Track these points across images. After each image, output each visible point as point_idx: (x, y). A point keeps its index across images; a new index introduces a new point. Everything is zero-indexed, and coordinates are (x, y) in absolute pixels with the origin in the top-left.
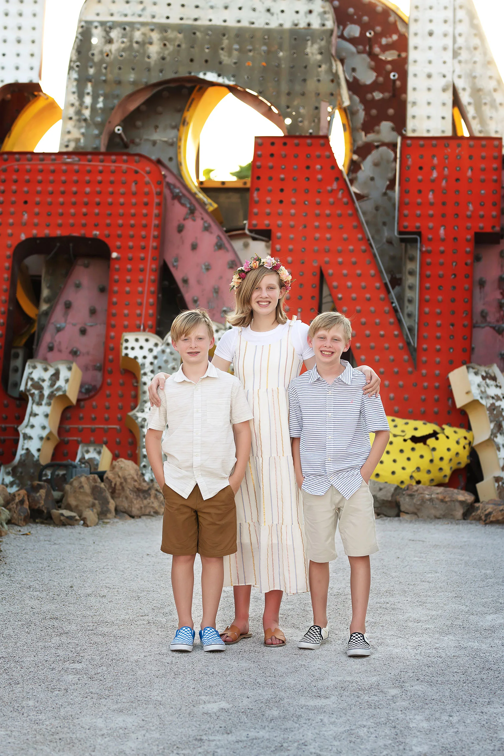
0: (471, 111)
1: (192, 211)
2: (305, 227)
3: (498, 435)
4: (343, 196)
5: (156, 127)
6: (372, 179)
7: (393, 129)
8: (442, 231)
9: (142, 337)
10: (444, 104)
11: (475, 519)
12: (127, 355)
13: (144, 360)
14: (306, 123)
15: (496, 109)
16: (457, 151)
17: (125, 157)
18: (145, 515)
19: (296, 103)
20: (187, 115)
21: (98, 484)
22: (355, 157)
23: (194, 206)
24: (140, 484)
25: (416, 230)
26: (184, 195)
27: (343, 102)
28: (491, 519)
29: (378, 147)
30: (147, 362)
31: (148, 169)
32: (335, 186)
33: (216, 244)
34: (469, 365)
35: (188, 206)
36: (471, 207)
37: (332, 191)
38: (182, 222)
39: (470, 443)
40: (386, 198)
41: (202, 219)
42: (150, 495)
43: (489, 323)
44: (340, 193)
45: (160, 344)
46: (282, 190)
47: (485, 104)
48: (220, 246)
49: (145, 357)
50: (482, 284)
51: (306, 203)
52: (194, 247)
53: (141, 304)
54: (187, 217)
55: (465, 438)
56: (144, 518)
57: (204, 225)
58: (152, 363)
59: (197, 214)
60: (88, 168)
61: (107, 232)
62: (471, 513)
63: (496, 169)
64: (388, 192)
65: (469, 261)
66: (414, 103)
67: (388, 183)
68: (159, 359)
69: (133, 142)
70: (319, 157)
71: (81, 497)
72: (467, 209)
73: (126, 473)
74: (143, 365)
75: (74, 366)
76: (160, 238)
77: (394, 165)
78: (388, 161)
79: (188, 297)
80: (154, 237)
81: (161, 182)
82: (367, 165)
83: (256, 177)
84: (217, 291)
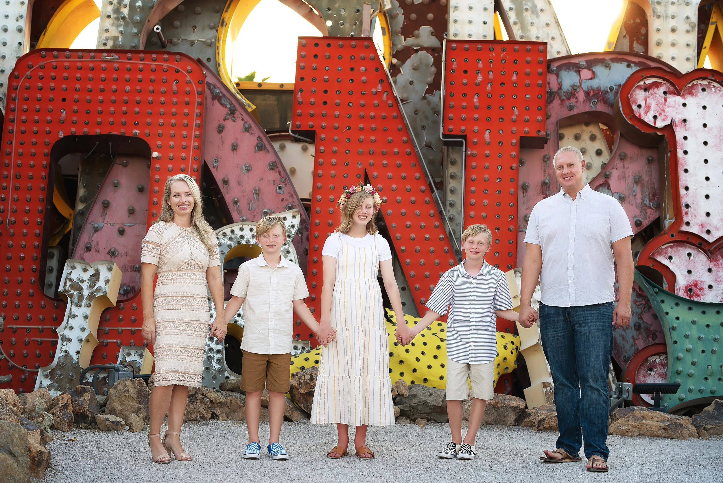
0: (512, 17)
1: (232, 112)
2: (349, 129)
4: (388, 99)
5: (195, 27)
6: (411, 83)
7: (432, 34)
8: (487, 135)
10: (485, 9)
11: (527, 426)
14: (347, 25)
15: (538, 16)
16: (502, 55)
17: (166, 56)
19: (337, 5)
20: (226, 15)
21: (143, 388)
22: (395, 61)
23: (234, 106)
25: (461, 134)
26: (224, 96)
27: (385, 5)
28: (545, 425)
29: (417, 51)
31: (189, 68)
32: (379, 88)
33: (257, 145)
34: (516, 269)
35: (228, 106)
36: (516, 111)
37: (377, 92)
38: (222, 122)
39: (517, 348)
40: (425, 102)
41: (243, 119)
44: (385, 95)
46: (326, 92)
47: (527, 10)
48: (260, 148)
50: (525, 188)
51: (351, 104)
52: (234, 148)
54: (228, 117)
55: (513, 343)
56: (190, 423)
57: (244, 125)
59: (237, 114)
60: (128, 66)
61: (147, 131)
62: (523, 420)
63: (542, 74)
64: (427, 95)
65: (514, 165)
66: (456, 8)
67: (427, 87)
69: (170, 42)
70: (364, 59)
71: (126, 402)
72: (513, 113)
75: (115, 267)
76: (201, 138)
77: (433, 69)
78: (427, 65)
79: (228, 198)
80: (195, 137)
81: (202, 82)
82: (406, 70)
83: (300, 78)
84: (257, 192)
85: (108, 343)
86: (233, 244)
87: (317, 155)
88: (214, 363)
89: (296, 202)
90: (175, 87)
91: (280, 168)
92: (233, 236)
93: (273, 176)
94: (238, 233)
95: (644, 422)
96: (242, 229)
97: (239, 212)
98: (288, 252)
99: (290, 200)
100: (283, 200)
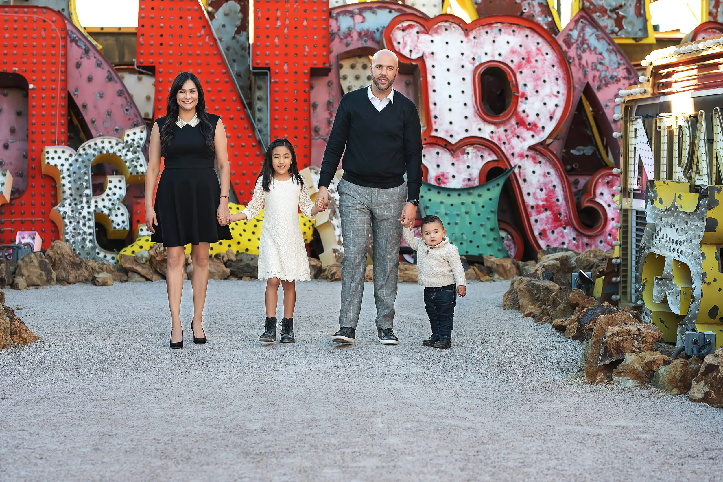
1: (87, 52)
2: (181, 64)
3: (334, 218)
4: (210, 41)
6: (224, 26)
8: (286, 67)
9: (59, 149)
11: (323, 278)
12: (48, 163)
13: (62, 167)
16: (295, 6)
17: (35, 10)
18: (78, 282)
21: (43, 259)
23: (88, 47)
24: (74, 259)
25: (266, 66)
26: (80, 39)
28: (336, 278)
29: (227, 1)
30: (65, 168)
31: (54, 19)
32: (203, 32)
33: (108, 77)
34: (311, 167)
35: (84, 47)
36: (307, 49)
37: (201, 36)
38: (79, 60)
39: (313, 225)
40: (234, 41)
41: (95, 57)
42: (82, 267)
43: (321, 136)
44: (207, 37)
45: (74, 155)
46: (161, 36)
48: (110, 79)
49: (62, 165)
50: (315, 106)
51: (181, 45)
52: (90, 79)
53: (54, 124)
54: (83, 56)
55: (310, 221)
56: (78, 284)
57: (96, 62)
58: (68, 170)
59: (91, 53)
60: (6, 18)
61: (24, 69)
62: (320, 274)
63: (325, 20)
64: (236, 36)
65: (307, 90)
67: (236, 29)
68: (74, 166)
70: (190, 10)
71: (31, 269)
72: (304, 50)
73: (64, 251)
74: (62, 171)
75: (8, 173)
76: (65, 73)
77: (240, 15)
78: (235, 12)
79: (87, 119)
80: (61, 72)
81: (64, 29)
82: (219, 15)
83: (141, 25)
84: (109, 114)
85: (4, 231)
86: (96, 153)
87: (156, 85)
88: (87, 242)
89: (140, 121)
90: (43, 34)
91: (126, 95)
92: (96, 147)
93: (120, 101)
94: (100, 145)
95: (406, 272)
96: (103, 142)
97: (96, 130)
98: (139, 159)
99: (135, 119)
100: (129, 119)
